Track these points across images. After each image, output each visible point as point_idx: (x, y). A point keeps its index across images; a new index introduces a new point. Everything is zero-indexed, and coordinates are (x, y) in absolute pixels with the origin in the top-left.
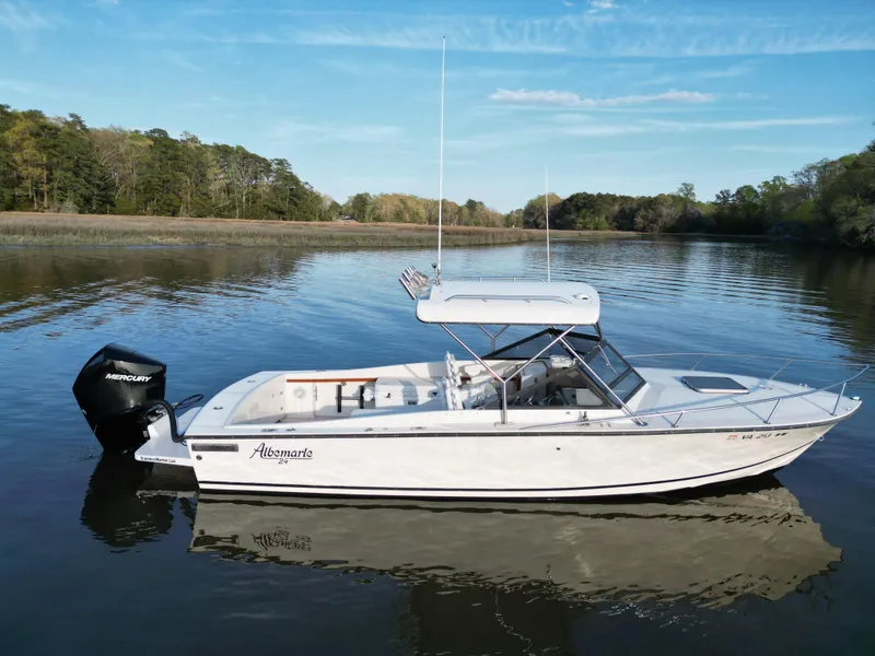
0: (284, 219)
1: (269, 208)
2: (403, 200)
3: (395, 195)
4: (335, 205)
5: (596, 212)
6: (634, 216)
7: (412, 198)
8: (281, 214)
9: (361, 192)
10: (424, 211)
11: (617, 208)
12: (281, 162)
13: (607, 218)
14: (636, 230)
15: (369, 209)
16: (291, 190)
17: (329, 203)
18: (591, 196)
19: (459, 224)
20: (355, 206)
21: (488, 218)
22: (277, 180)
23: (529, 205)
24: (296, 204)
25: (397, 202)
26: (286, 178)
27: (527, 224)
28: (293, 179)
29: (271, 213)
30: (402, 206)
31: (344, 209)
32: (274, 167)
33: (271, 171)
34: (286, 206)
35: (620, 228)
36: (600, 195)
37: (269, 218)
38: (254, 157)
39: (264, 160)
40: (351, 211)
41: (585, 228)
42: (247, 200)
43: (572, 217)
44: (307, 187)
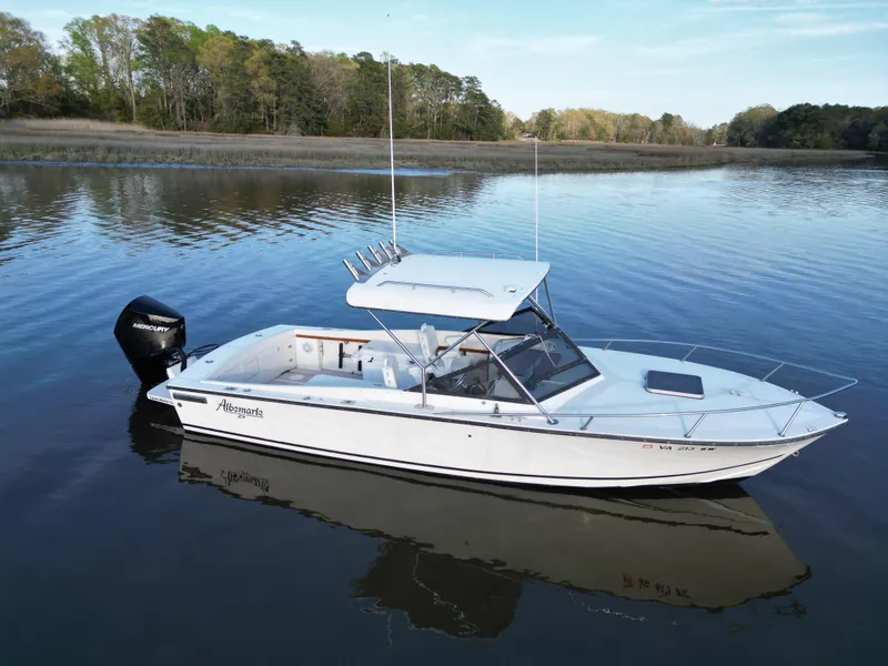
0: (472, 139)
1: (458, 128)
2: (590, 115)
3: (582, 110)
4: (518, 123)
5: (819, 128)
6: (869, 132)
7: (601, 113)
8: (469, 134)
9: (546, 108)
10: (612, 127)
11: (847, 121)
12: (472, 80)
13: (832, 134)
14: (870, 149)
15: (552, 126)
16: (481, 108)
17: (512, 120)
18: (816, 107)
19: (651, 141)
20: (538, 123)
21: (684, 134)
22: (467, 99)
23: (736, 118)
24: (484, 123)
25: (584, 118)
26: (475, 96)
27: (731, 141)
28: (483, 98)
29: (460, 133)
30: (589, 122)
31: (527, 127)
32: (465, 85)
33: (461, 90)
34: (474, 125)
35: (850, 147)
36: (827, 107)
37: (459, 139)
38: (447, 75)
39: (456, 78)
40: (534, 129)
41: (803, 145)
42: (438, 120)
43: (788, 132)
44: (495, 105)
